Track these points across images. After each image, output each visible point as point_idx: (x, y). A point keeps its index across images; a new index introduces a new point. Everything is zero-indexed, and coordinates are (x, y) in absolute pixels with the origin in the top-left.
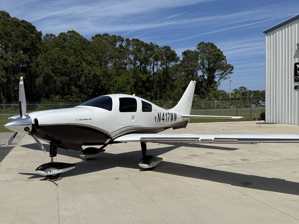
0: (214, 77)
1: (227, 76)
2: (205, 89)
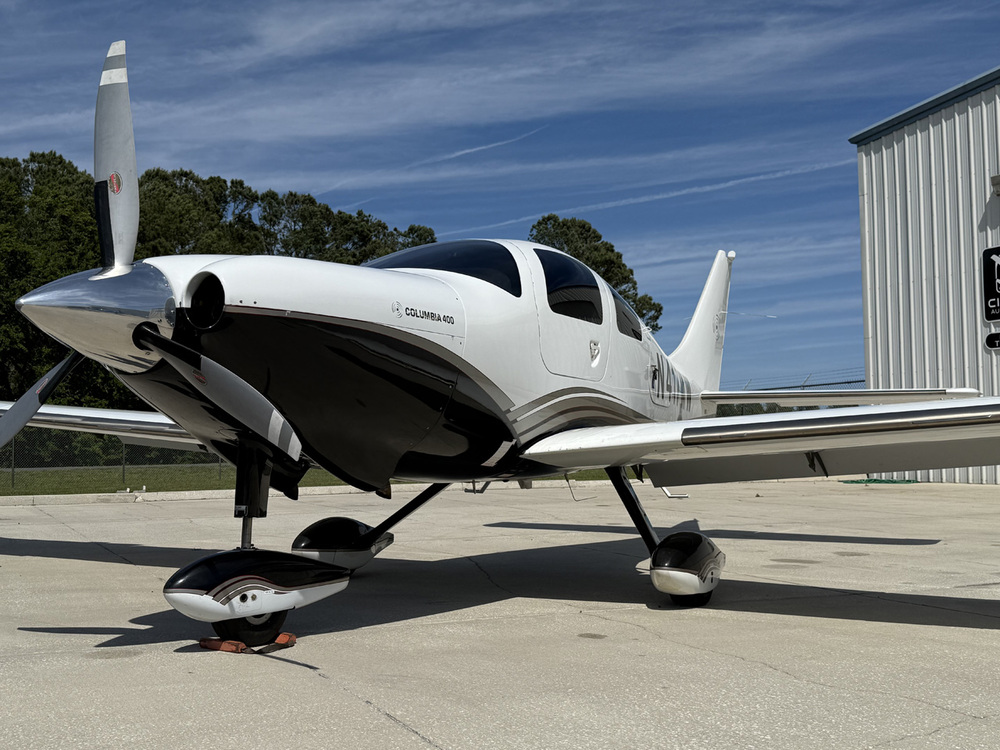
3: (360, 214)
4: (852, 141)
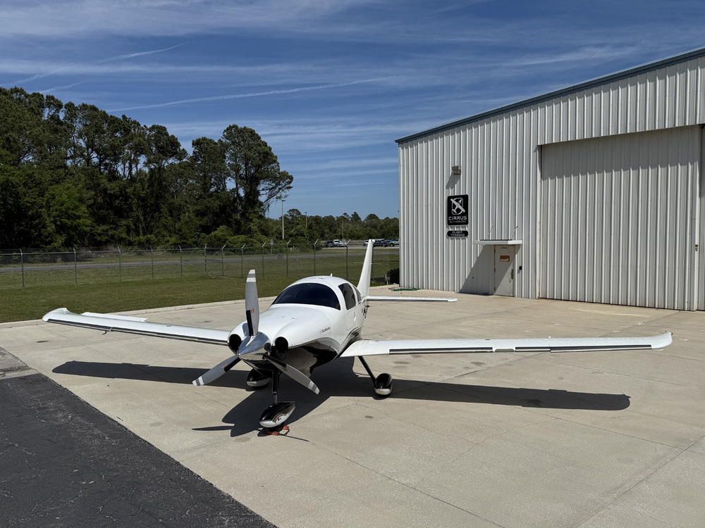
0: (258, 193)
1: (283, 194)
2: (243, 215)
3: (124, 116)
4: (396, 141)
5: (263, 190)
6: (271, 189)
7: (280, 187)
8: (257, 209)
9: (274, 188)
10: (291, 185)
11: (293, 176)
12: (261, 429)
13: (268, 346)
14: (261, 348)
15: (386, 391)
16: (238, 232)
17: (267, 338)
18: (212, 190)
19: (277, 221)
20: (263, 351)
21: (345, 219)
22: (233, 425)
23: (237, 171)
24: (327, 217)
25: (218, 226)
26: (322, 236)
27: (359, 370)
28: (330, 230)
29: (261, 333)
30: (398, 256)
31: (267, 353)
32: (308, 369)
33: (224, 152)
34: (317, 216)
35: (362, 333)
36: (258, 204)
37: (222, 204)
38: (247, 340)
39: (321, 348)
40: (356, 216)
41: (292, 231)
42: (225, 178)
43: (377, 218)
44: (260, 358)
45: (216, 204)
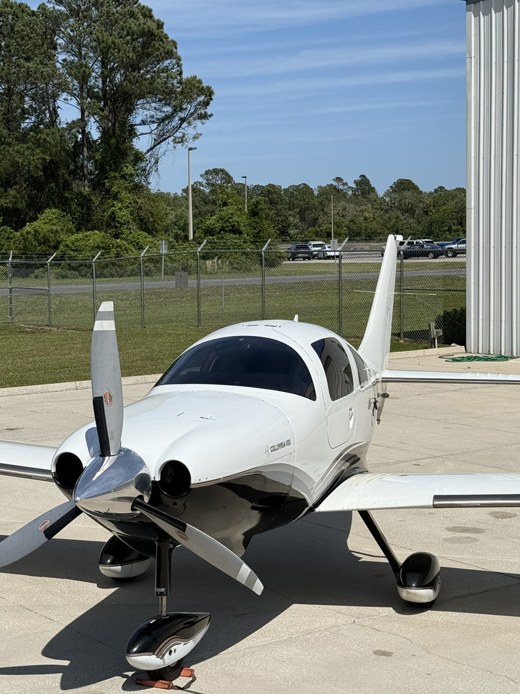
1: (188, 130)
5: (144, 123)
6: (163, 120)
7: (182, 115)
8: (129, 169)
9: (169, 117)
10: (209, 110)
11: (214, 89)
12: (130, 674)
13: (143, 482)
14: (127, 485)
15: (425, 595)
16: (84, 222)
17: (141, 463)
18: (27, 124)
19: (176, 198)
20: (133, 492)
21: (338, 191)
22: (66, 663)
23: (84, 79)
24: (297, 188)
25: (40, 210)
26: (283, 233)
27: (360, 543)
28: (303, 219)
29: (128, 451)
30: (463, 280)
31: (141, 497)
32: (239, 536)
33: (54, 32)
34: (271, 186)
35: (368, 459)
36: (132, 158)
37: (48, 158)
38: (96, 466)
39: (270, 489)
40: (364, 185)
41: (211, 221)
42: (55, 97)
43: (415, 188)
44: (125, 508)
45: (34, 159)
